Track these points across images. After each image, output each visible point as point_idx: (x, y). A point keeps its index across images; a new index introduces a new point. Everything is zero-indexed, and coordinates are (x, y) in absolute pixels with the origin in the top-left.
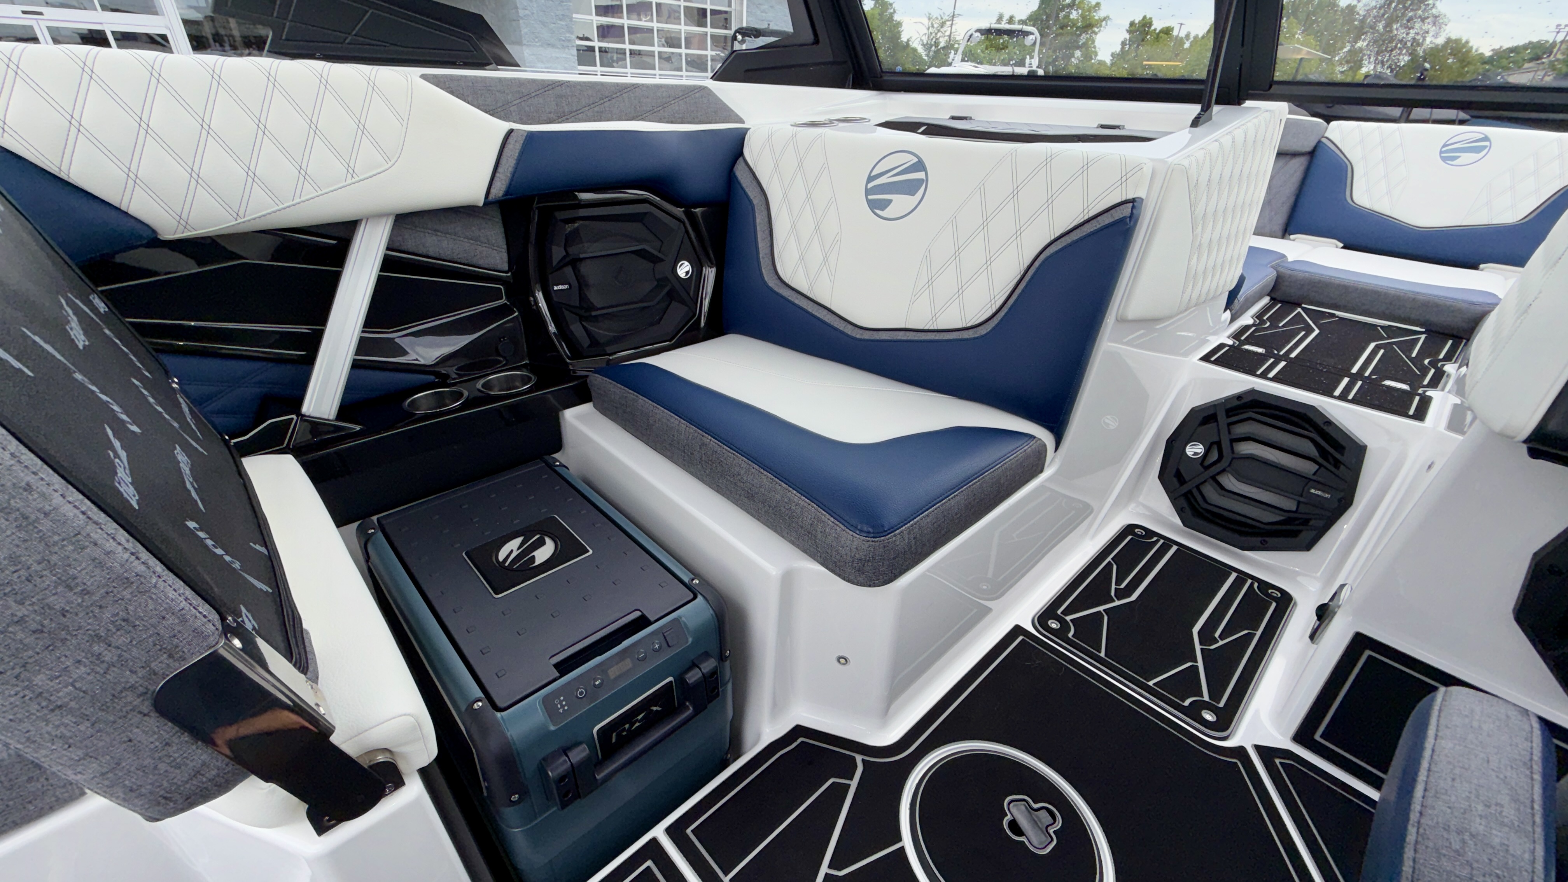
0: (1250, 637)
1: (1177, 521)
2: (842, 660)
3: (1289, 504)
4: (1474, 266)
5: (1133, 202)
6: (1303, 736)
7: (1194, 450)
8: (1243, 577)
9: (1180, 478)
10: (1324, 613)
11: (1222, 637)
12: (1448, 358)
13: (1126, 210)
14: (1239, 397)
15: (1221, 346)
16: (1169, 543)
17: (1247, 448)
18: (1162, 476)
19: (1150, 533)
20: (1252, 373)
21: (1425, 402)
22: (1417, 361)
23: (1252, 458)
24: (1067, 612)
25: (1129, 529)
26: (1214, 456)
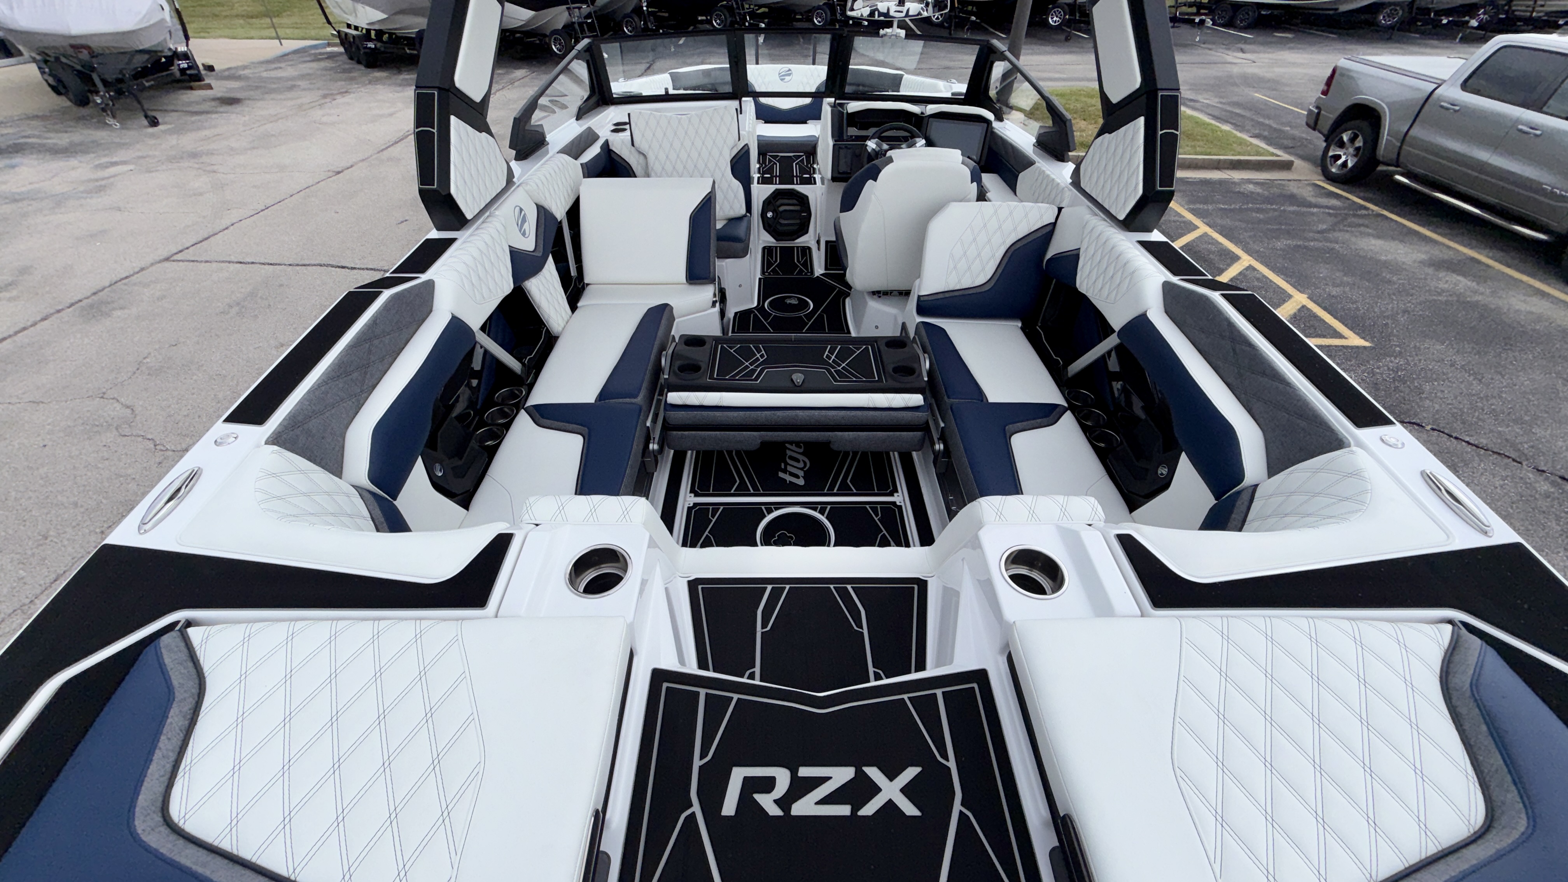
0: (807, 258)
1: (774, 241)
2: (740, 286)
3: (798, 221)
4: (806, 123)
5: (747, 145)
6: (826, 269)
7: (770, 215)
8: (798, 247)
9: (770, 226)
10: (818, 242)
11: (802, 260)
12: (814, 163)
13: (746, 147)
14: (774, 192)
15: (759, 178)
16: (776, 247)
17: (782, 208)
18: (765, 228)
19: (770, 247)
20: (772, 184)
21: (814, 178)
22: (807, 166)
23: (785, 211)
24: (767, 270)
25: (764, 248)
26: (775, 214)
